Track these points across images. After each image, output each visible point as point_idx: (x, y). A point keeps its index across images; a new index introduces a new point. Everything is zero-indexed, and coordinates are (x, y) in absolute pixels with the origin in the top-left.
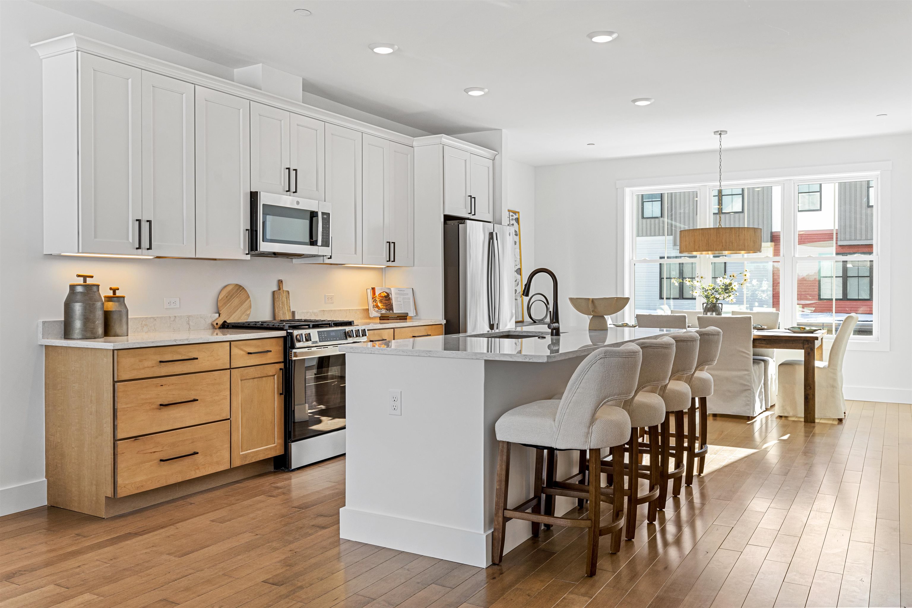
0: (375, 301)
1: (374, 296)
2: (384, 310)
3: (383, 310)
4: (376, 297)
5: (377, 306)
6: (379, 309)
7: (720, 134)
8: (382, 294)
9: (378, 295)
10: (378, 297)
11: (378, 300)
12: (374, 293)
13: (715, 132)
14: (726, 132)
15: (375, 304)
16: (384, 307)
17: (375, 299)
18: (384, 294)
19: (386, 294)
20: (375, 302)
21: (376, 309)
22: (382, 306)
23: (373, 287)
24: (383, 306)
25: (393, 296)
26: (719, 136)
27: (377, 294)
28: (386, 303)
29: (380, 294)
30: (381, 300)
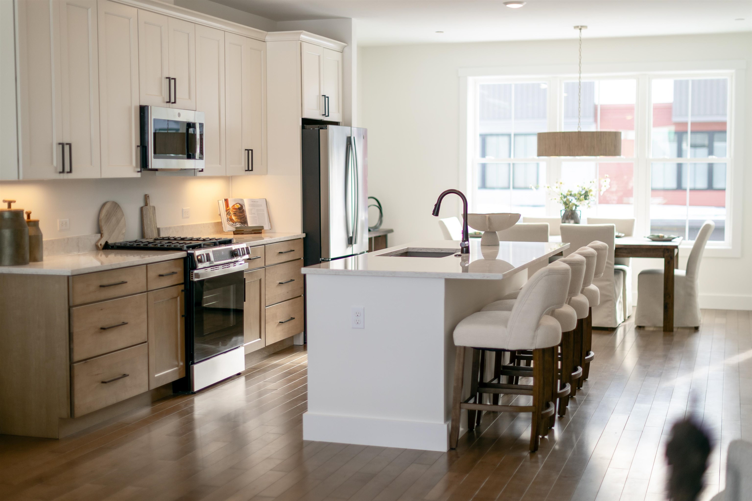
0: (228, 213)
1: (228, 209)
2: (239, 224)
3: (237, 223)
4: (230, 209)
5: (231, 220)
6: (233, 223)
7: (580, 29)
8: (235, 205)
9: (232, 207)
10: (231, 209)
11: (232, 213)
12: (227, 205)
13: (576, 27)
14: (586, 27)
15: (229, 217)
16: (239, 220)
17: (228, 211)
18: (237, 206)
19: (240, 206)
20: (229, 215)
21: (231, 223)
22: (236, 219)
23: (226, 198)
24: (237, 220)
25: (247, 208)
26: (579, 31)
27: (230, 206)
28: (240, 216)
29: (234, 205)
30: (235, 213)
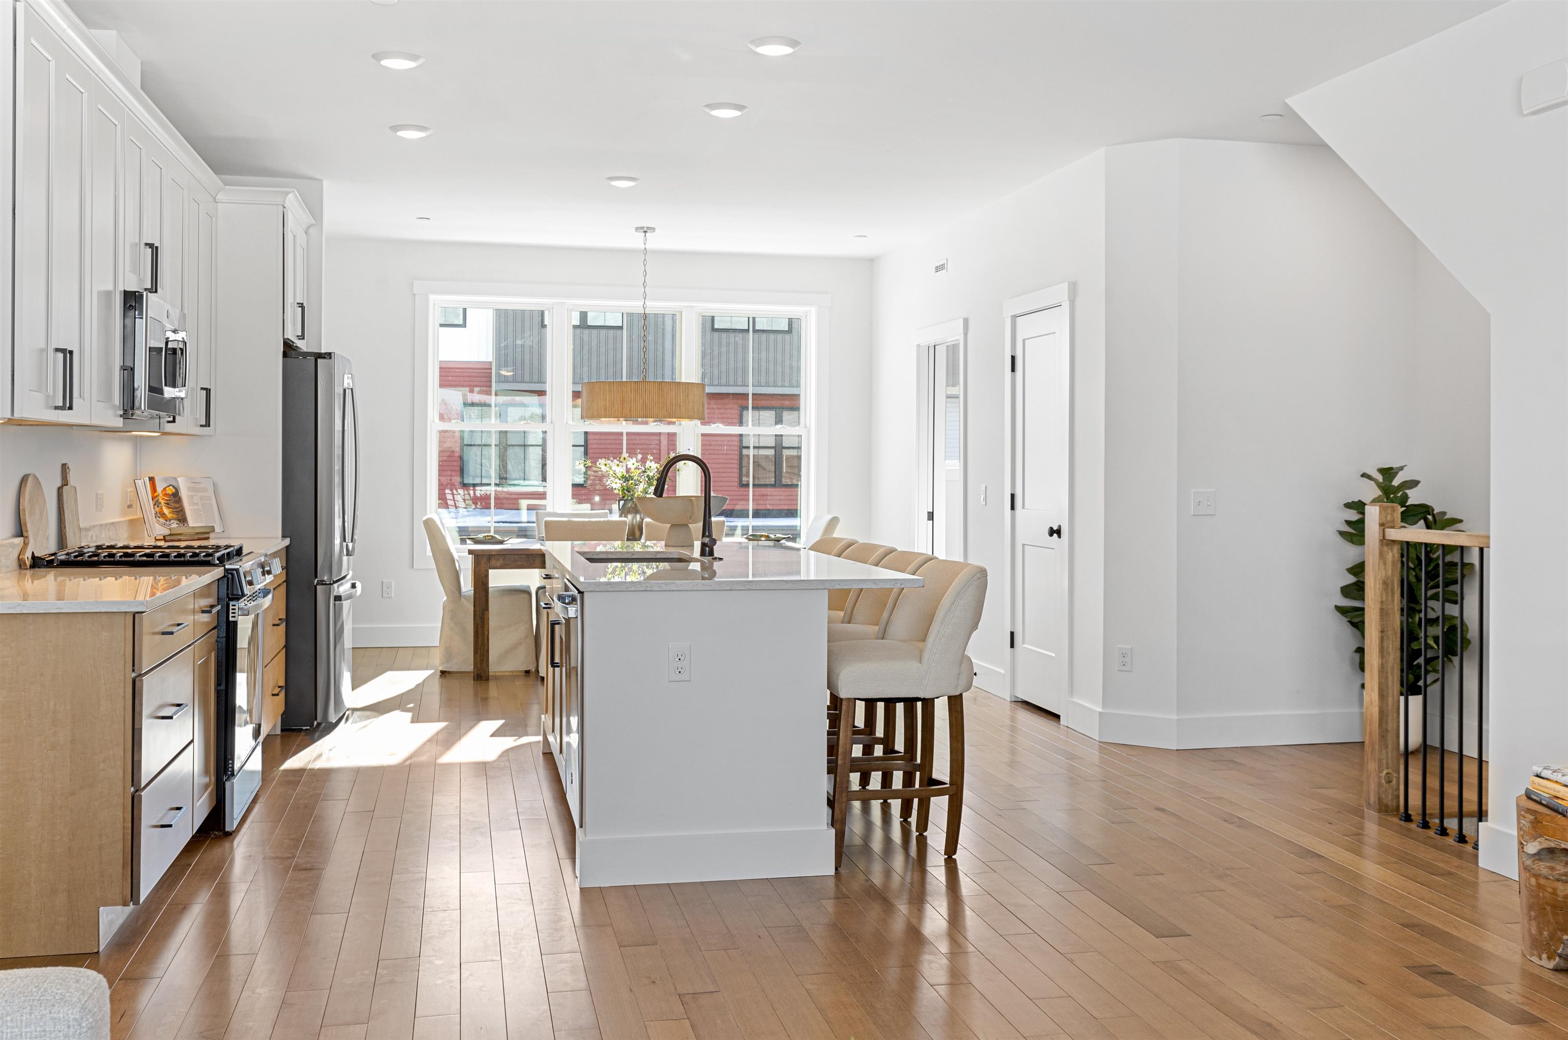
0: (157, 504)
1: (155, 495)
2: (176, 522)
3: (172, 521)
4: (158, 495)
5: (163, 515)
6: (166, 520)
7: (645, 232)
8: (167, 489)
9: (162, 491)
10: (161, 495)
11: (162, 502)
12: (154, 489)
13: (637, 229)
14: (653, 229)
15: (157, 509)
16: (175, 516)
17: (156, 499)
18: (170, 489)
19: (174, 490)
20: (158, 507)
21: (161, 520)
22: (170, 513)
23: (151, 476)
24: (171, 515)
25: (184, 494)
26: (643, 234)
27: (159, 490)
28: (176, 508)
29: (165, 489)
30: (168, 502)
